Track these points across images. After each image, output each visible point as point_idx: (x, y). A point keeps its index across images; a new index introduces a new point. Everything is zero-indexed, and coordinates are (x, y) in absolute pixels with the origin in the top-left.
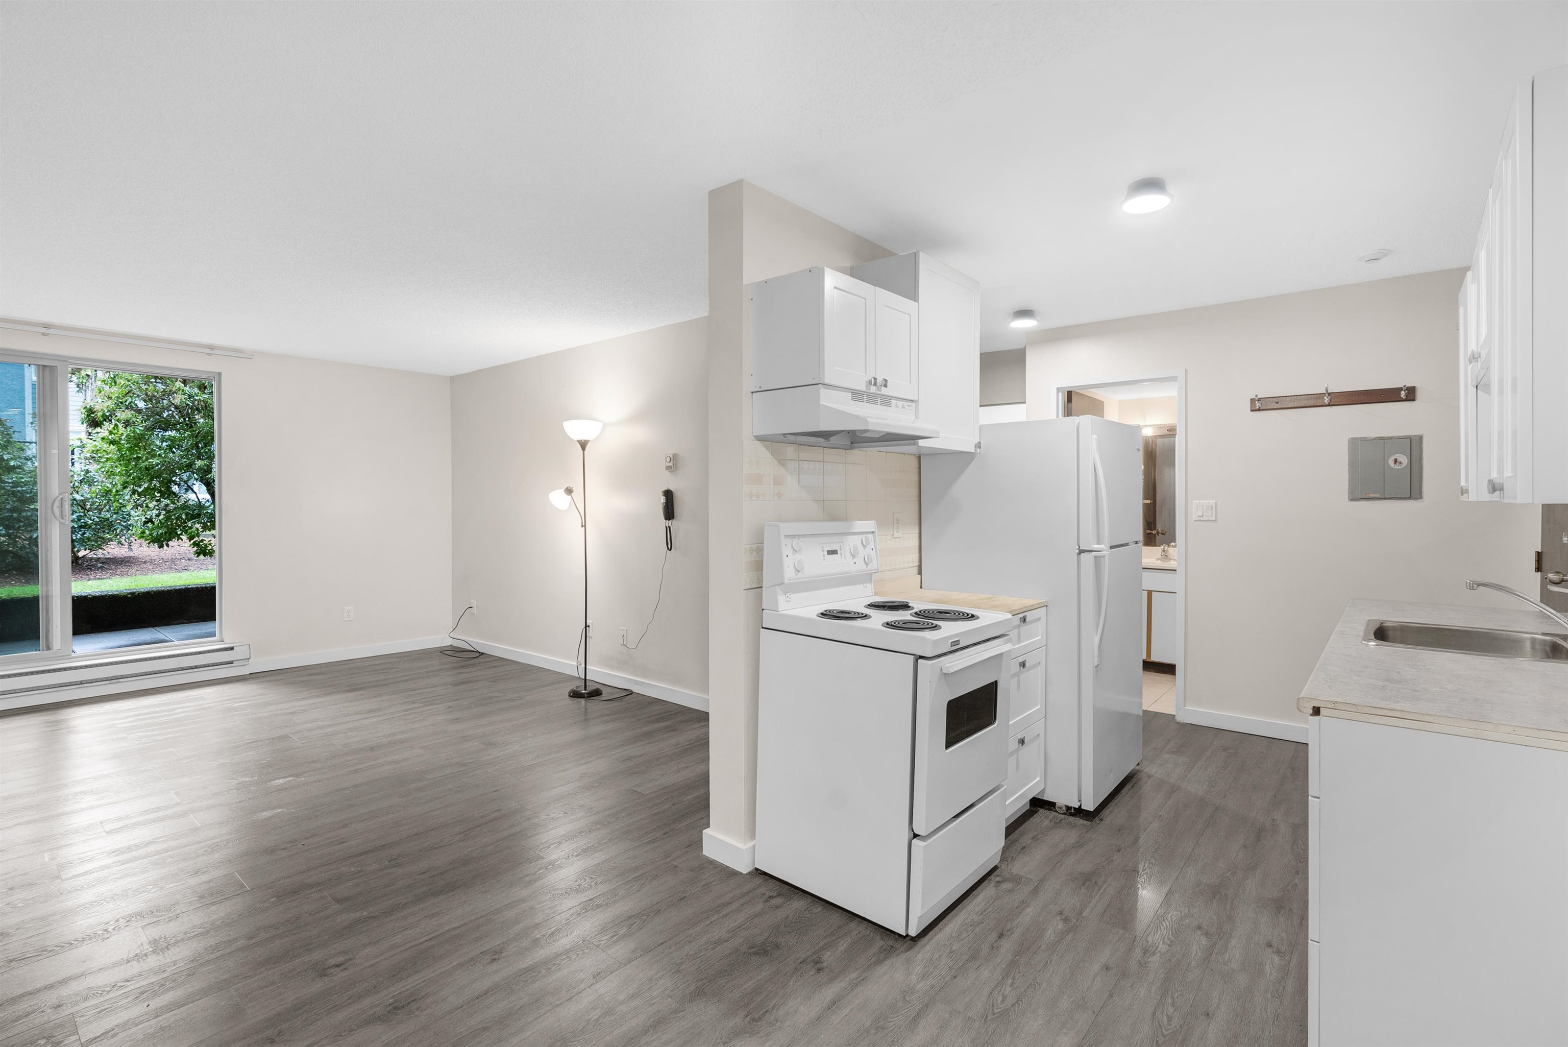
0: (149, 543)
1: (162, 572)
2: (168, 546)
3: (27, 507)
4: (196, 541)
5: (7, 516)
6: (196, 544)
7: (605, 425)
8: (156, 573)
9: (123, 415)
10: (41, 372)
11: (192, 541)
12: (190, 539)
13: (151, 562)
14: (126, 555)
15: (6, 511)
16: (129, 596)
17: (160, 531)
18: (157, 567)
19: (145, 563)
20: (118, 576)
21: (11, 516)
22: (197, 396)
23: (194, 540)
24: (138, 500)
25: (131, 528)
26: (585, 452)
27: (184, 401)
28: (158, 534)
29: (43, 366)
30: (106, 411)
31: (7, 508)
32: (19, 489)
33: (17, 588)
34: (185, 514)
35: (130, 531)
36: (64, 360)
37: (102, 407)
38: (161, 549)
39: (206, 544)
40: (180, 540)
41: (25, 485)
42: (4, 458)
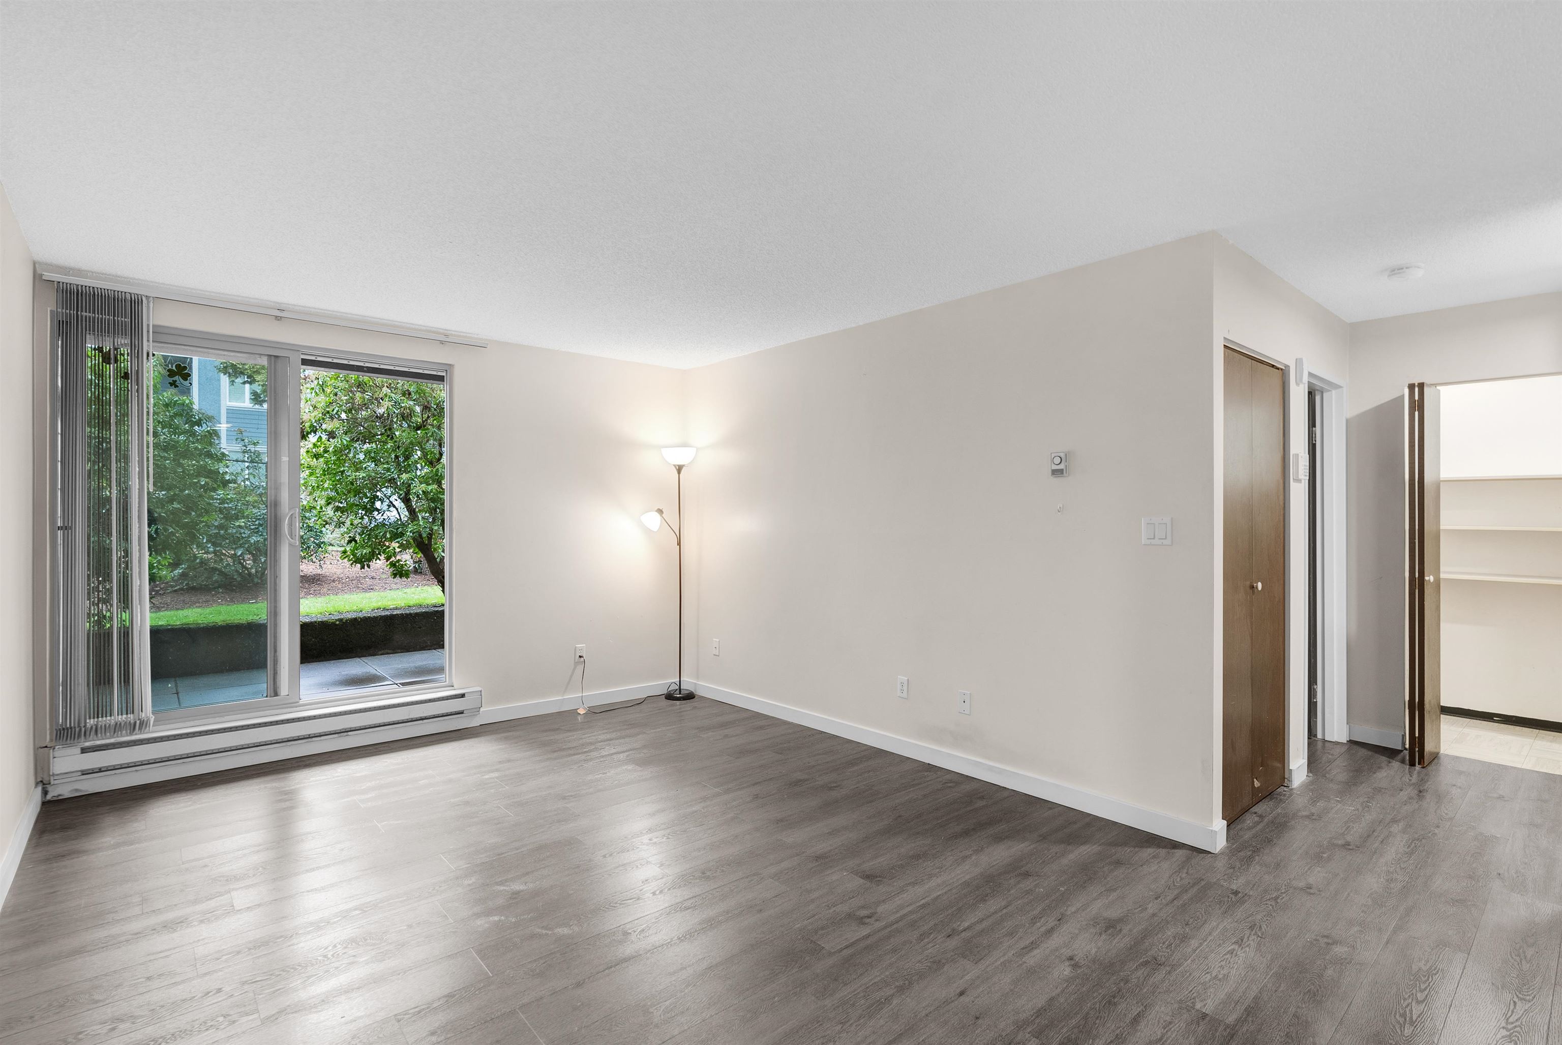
0: (352, 564)
1: (351, 591)
2: (369, 566)
3: (233, 524)
4: (393, 561)
5: (214, 533)
6: (393, 565)
7: (698, 449)
8: (346, 593)
9: (328, 426)
10: (273, 363)
11: (389, 562)
12: (388, 559)
13: (339, 580)
14: (315, 573)
15: (213, 528)
16: (338, 623)
17: (365, 551)
18: (345, 587)
19: (334, 581)
20: (312, 596)
21: (219, 533)
22: (403, 403)
23: (391, 560)
24: (341, 517)
25: (322, 546)
26: (681, 475)
27: (391, 408)
28: (362, 554)
29: (275, 356)
30: (314, 421)
31: (214, 525)
32: (226, 505)
33: (224, 607)
34: (390, 533)
35: (320, 549)
36: (294, 348)
37: (309, 418)
38: (363, 570)
39: (402, 565)
40: (378, 560)
41: (231, 502)
42: (219, 472)
